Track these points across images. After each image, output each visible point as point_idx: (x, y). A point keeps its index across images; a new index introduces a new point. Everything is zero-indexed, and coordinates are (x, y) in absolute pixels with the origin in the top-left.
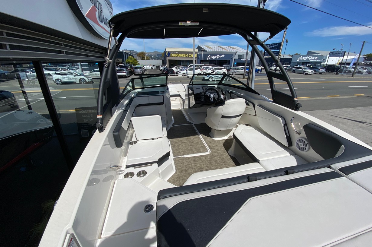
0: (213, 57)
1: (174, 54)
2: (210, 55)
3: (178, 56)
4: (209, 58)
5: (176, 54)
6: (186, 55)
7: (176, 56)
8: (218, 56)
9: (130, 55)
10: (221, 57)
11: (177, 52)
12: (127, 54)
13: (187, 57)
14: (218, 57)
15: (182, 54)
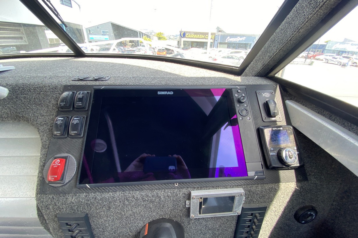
0: (233, 40)
1: (190, 35)
2: (229, 37)
3: (194, 37)
4: (227, 40)
5: (192, 35)
6: (203, 36)
7: (192, 36)
8: (238, 38)
9: (145, 35)
10: (241, 39)
11: (193, 32)
12: (142, 33)
13: (203, 39)
14: (238, 40)
15: (198, 35)
